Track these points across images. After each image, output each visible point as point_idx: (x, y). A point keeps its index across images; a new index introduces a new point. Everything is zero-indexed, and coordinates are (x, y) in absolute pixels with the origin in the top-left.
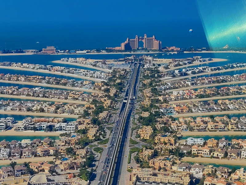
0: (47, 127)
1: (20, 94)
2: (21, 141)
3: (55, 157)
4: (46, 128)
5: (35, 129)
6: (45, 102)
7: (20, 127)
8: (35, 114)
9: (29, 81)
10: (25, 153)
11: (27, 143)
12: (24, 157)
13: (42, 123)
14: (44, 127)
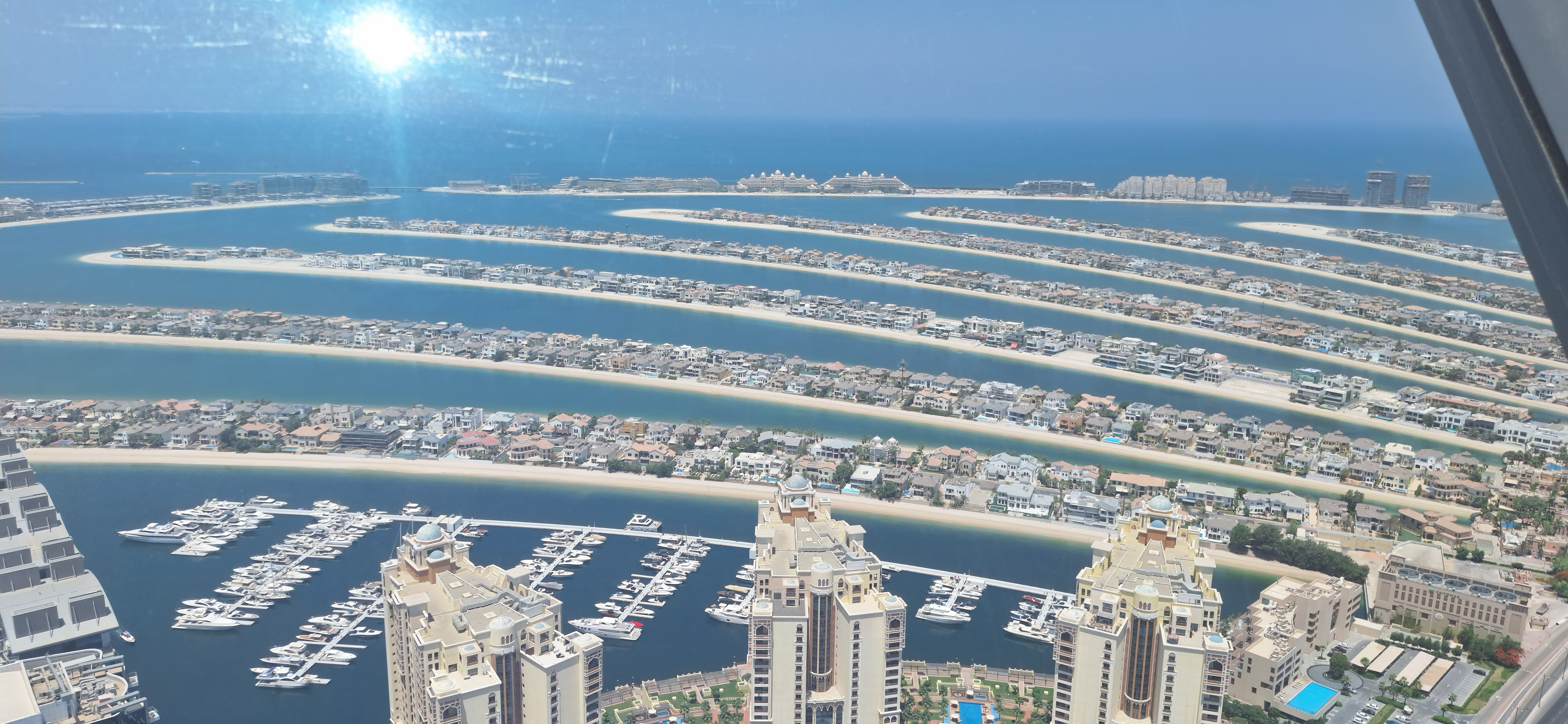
0: (1469, 424)
1: (1400, 322)
2: (1384, 444)
3: (1478, 511)
4: (1466, 425)
5: (1429, 421)
6: (1475, 353)
7: (1387, 409)
8: (1436, 381)
9: (1435, 289)
10: (1392, 479)
11: (1399, 455)
12: (1387, 488)
13: (1455, 410)
14: (1457, 421)
